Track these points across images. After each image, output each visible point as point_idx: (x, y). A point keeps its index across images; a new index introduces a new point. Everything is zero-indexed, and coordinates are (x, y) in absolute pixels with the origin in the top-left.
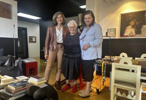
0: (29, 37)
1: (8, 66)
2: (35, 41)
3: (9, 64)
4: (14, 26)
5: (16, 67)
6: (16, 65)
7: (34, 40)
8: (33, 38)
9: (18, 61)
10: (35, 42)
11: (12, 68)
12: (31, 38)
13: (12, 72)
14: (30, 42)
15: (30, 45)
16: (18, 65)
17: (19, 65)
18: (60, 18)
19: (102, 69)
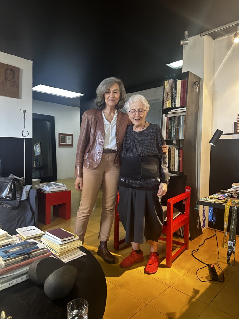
0: (60, 134)
1: (8, 200)
2: (70, 143)
3: (10, 195)
4: (25, 112)
5: (24, 201)
6: (24, 197)
7: (68, 142)
8: (67, 137)
9: (28, 190)
10: (71, 145)
11: (16, 203)
12: (63, 137)
13: (16, 212)
14: (60, 145)
15: (60, 152)
16: (28, 198)
17: (30, 197)
18: (114, 93)
19: (226, 219)
